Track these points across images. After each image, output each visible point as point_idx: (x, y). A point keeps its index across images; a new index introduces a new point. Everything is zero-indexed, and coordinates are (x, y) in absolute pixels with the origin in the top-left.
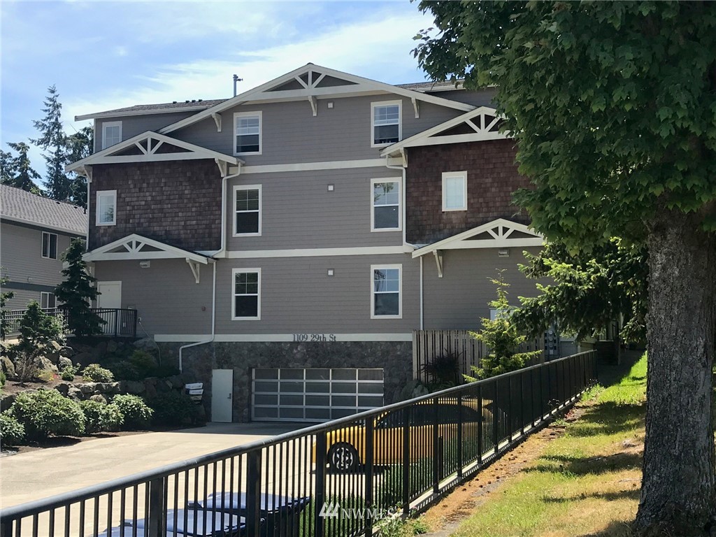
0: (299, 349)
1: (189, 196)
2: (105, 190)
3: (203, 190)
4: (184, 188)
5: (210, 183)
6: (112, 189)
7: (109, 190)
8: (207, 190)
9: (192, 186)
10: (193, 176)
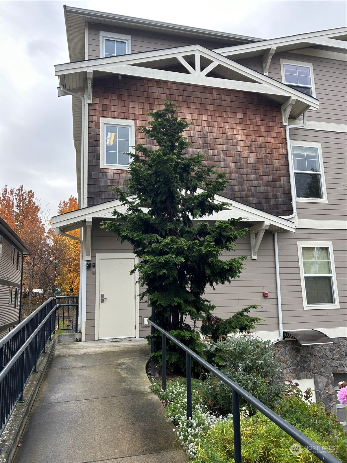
1: (242, 143)
2: (115, 118)
3: (261, 138)
4: (235, 132)
5: (270, 130)
6: (126, 119)
7: (121, 119)
8: (266, 138)
9: (245, 131)
10: (245, 119)
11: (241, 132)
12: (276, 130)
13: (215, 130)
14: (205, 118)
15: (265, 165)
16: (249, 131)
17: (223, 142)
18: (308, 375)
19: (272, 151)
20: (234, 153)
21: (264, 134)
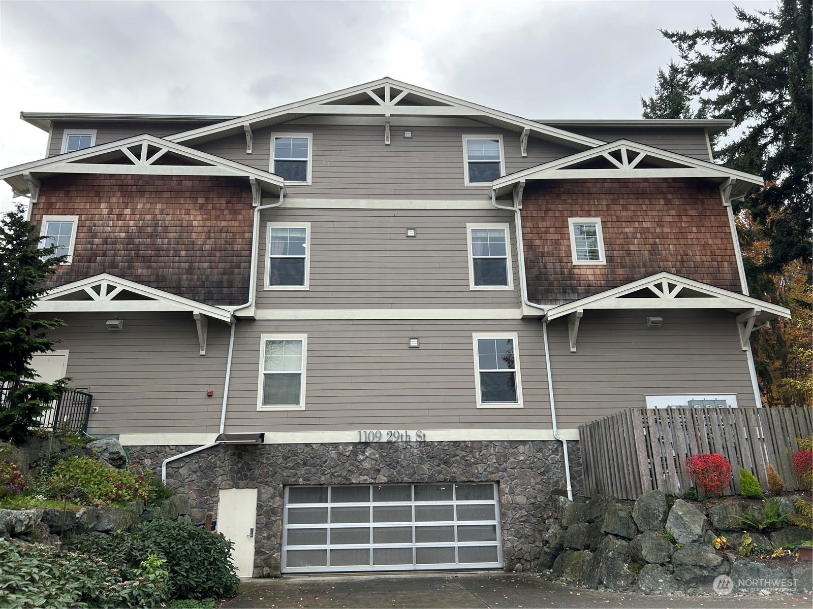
0: (367, 454)
1: (199, 230)
2: (58, 214)
3: (223, 222)
4: (192, 218)
5: (235, 213)
6: (71, 215)
7: (66, 215)
8: (230, 222)
9: (205, 216)
10: (207, 203)
11: (199, 218)
12: (244, 212)
13: (169, 218)
14: (159, 206)
15: (224, 252)
16: (209, 216)
17: (176, 230)
18: (250, 484)
19: (234, 235)
20: (188, 241)
21: (228, 217)
